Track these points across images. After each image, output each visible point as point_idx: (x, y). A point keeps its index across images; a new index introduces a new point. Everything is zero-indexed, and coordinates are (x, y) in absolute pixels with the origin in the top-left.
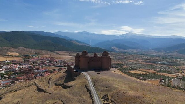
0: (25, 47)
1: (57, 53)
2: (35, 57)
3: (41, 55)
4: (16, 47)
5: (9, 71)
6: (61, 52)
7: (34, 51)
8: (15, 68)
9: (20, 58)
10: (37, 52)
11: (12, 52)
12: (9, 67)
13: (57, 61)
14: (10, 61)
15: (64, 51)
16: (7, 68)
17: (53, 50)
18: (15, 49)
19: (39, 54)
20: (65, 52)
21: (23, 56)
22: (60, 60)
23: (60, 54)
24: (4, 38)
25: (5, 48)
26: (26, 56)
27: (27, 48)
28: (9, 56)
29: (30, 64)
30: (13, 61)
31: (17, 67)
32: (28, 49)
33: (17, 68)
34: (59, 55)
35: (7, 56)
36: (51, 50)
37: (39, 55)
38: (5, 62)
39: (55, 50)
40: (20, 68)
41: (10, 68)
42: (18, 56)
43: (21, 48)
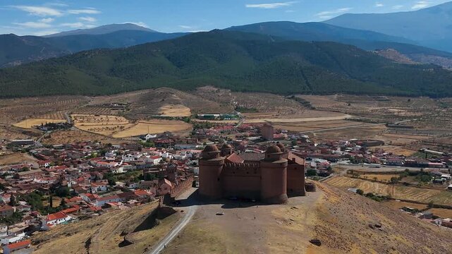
0: (216, 87)
1: (307, 105)
2: (226, 122)
3: (248, 115)
4: (190, 88)
5: (135, 167)
6: (323, 98)
7: (234, 99)
8: (151, 160)
9: (184, 126)
10: (243, 102)
11: (176, 103)
12: (139, 157)
13: (286, 136)
14: (155, 136)
15: (335, 96)
16: (136, 159)
17: (298, 93)
18: (184, 94)
19: (244, 110)
20: (339, 100)
21: (197, 117)
22: (295, 133)
23: (313, 109)
24: (169, 58)
25: (160, 91)
26: (205, 118)
27: (221, 87)
28: (163, 118)
29: (197, 149)
30: (162, 136)
31: (158, 157)
32: (223, 92)
33: (156, 162)
34: (307, 112)
35: (158, 118)
36: (290, 94)
37: (243, 115)
38: (142, 137)
39: (302, 93)
40: (164, 159)
41: (141, 159)
42: (184, 119)
43: (206, 88)
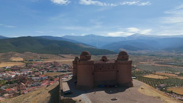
0: (31, 52)
1: (63, 57)
2: (38, 62)
3: (45, 60)
4: (22, 52)
5: (3, 79)
6: (67, 55)
7: (39, 56)
8: (11, 76)
9: (22, 64)
10: (42, 56)
11: (17, 57)
12: (4, 75)
13: (62, 65)
14: (10, 67)
15: (70, 55)
16: (3, 76)
17: (59, 54)
18: (20, 54)
19: (44, 58)
20: (71, 56)
21: (26, 61)
22: (65, 64)
23: (66, 58)
24: (12, 44)
25: (10, 53)
26: (30, 61)
27: (33, 52)
28: (12, 61)
29: (30, 70)
30: (13, 67)
31: (14, 74)
32: (33, 54)
33: (13, 76)
34: (64, 59)
35: (10, 61)
36: (57, 54)
37: (43, 60)
38: (4, 68)
39: (61, 54)
40: (17, 75)
41: (6, 76)
42: (21, 61)
43: (28, 52)
